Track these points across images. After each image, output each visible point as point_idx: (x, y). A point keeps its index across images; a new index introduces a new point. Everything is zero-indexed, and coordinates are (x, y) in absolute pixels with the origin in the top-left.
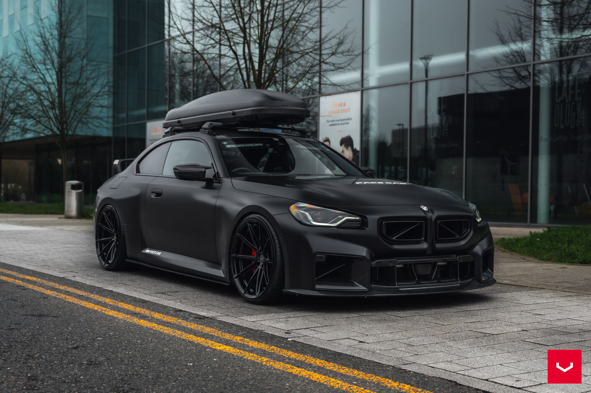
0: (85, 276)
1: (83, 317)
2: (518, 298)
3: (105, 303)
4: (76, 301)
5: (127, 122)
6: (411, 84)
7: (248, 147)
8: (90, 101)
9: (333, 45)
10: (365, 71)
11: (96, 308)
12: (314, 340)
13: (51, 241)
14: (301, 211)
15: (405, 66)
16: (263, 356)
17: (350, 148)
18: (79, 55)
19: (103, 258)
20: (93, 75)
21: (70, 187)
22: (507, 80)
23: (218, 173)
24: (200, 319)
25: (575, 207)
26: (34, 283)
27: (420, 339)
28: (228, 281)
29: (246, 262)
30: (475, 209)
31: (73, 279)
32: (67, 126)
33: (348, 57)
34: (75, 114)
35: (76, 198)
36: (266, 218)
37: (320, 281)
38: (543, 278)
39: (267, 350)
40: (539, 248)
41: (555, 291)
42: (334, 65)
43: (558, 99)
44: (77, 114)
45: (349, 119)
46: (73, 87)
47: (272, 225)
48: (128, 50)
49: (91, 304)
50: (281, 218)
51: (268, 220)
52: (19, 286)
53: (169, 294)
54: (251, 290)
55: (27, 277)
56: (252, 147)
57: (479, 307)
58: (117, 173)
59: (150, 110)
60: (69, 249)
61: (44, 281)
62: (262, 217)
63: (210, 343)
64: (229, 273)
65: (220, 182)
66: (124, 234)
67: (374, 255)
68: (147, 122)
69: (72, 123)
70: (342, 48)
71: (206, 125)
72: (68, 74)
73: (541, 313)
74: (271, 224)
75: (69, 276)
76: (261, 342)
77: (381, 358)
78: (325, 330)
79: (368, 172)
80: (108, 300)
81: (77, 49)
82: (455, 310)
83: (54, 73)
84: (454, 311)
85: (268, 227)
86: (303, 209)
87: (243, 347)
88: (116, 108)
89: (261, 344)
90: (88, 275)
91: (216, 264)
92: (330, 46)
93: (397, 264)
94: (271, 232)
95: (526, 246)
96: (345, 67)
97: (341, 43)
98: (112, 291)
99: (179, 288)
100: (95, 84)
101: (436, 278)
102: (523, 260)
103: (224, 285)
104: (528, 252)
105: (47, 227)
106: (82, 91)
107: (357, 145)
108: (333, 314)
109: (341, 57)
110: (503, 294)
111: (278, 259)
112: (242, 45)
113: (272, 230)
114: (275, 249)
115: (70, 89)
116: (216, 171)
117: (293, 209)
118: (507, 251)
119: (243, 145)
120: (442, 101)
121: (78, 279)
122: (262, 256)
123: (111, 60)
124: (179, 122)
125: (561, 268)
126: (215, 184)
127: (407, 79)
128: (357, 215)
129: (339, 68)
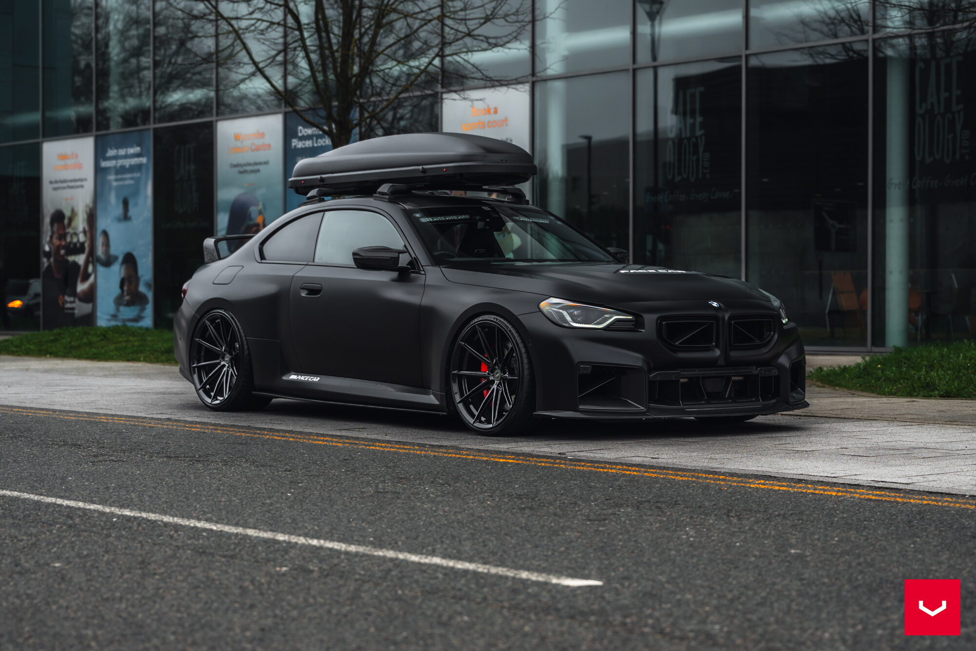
6: (635, 71)
14: (556, 309)
15: (621, 35)
19: (208, 393)
23: (416, 259)
28: (446, 408)
29: (473, 381)
30: (779, 305)
33: (516, 24)
36: (505, 319)
37: (584, 400)
40: (879, 379)
42: (488, 39)
43: (921, 107)
47: (515, 328)
50: (529, 319)
51: (509, 322)
54: (483, 419)
59: (48, 114)
62: (501, 319)
64: (447, 396)
65: (421, 271)
66: (250, 354)
67: (651, 364)
68: (42, 142)
70: (505, 8)
71: (385, 188)
74: (513, 326)
79: (618, 255)
85: (510, 331)
86: (559, 306)
93: (682, 378)
94: (514, 338)
95: (859, 377)
101: (729, 398)
103: (439, 415)
111: (526, 373)
113: (516, 334)
114: (522, 360)
116: (413, 256)
117: (545, 306)
118: (826, 386)
122: (497, 371)
124: (322, 180)
126: (413, 275)
127: (627, 62)
128: (629, 313)
129: (496, 45)
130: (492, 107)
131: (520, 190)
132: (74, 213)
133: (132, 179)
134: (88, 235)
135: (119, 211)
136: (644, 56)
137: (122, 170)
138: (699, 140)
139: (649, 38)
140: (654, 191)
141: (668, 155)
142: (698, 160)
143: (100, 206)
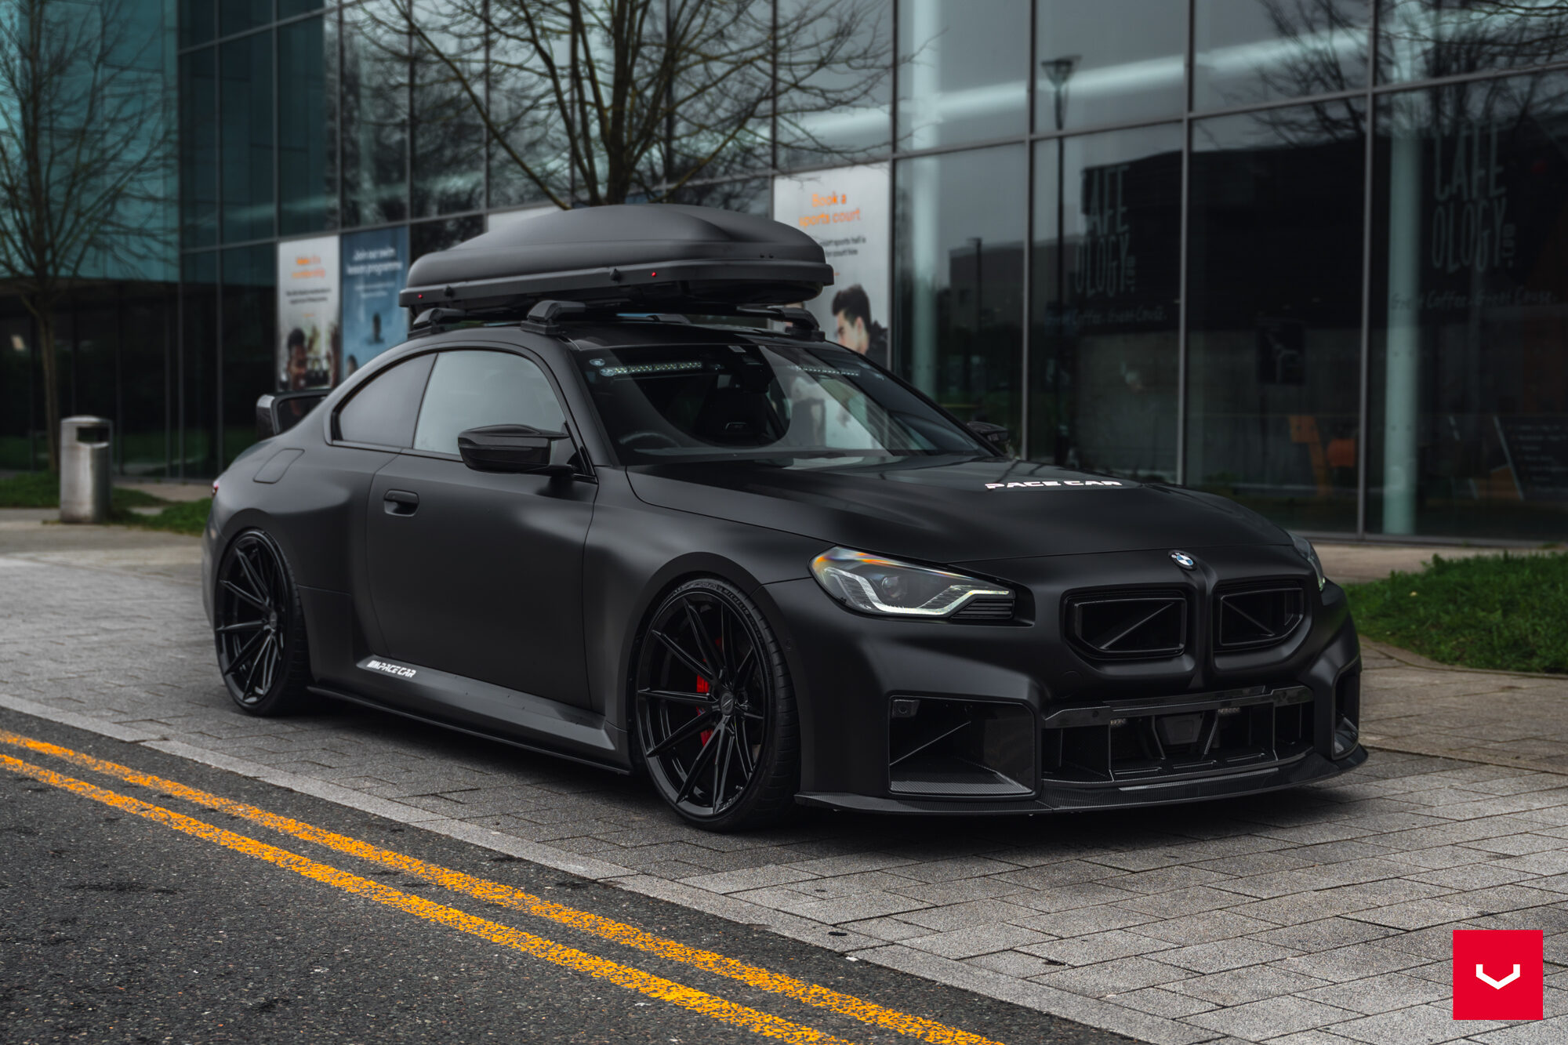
0: (193, 737)
1: (245, 890)
2: (1427, 798)
3: (288, 836)
4: (204, 831)
5: (222, 241)
6: (1032, 143)
7: (661, 373)
8: (119, 185)
9: (821, 36)
10: (903, 107)
11: (269, 853)
12: (919, 956)
13: (51, 606)
14: (844, 573)
15: (1015, 94)
16: (802, 1024)
17: (859, 320)
18: (83, 54)
19: (240, 680)
20: (128, 111)
21: (74, 434)
22: (1292, 130)
23: (584, 450)
24: (573, 887)
25: (1471, 482)
26: (59, 765)
27: (1211, 948)
28: (627, 762)
29: (681, 712)
31: (166, 748)
32: (54, 255)
33: (865, 72)
34: (76, 222)
35: (93, 466)
36: (741, 590)
37: (902, 772)
38: (1468, 727)
39: (804, 1000)
40: (1421, 622)
41: (1518, 772)
42: (823, 93)
43: (1442, 191)
44: (82, 220)
45: (856, 241)
46: (72, 145)
47: (760, 611)
48: (221, 36)
49: (248, 840)
50: (789, 593)
51: (748, 597)
52: (21, 779)
53: (454, 796)
54: (697, 791)
55: (33, 745)
56: (672, 372)
57: (1333, 832)
58: (268, 433)
59: (286, 206)
60: (114, 636)
61: (85, 756)
62: (731, 589)
63: (636, 979)
64: (630, 737)
65: (591, 477)
66: (302, 615)
67: (1049, 695)
68: (279, 242)
69: (68, 249)
70: (847, 48)
71: (540, 310)
72: (56, 106)
73: (1508, 852)
74: (756, 607)
75: (148, 735)
76: (778, 971)
77: (1130, 1021)
78: (936, 919)
79: (989, 437)
80: (290, 826)
81: (80, 35)
82: (1270, 845)
83: (16, 103)
84: (1271, 848)
85: (749, 616)
86: (850, 567)
87: (733, 990)
88: (187, 201)
89: (780, 978)
90: (201, 732)
91: (587, 710)
92: (812, 41)
93: (1112, 719)
94: (758, 632)
95: (1385, 616)
96: (855, 99)
97: (843, 33)
98: (291, 791)
99: (477, 776)
100: (133, 138)
101: (1212, 754)
102: (1387, 663)
103: (615, 773)
104: (1393, 634)
105: (19, 555)
106: (96, 155)
107: (880, 313)
108: (940, 865)
109: (845, 73)
110: (1382, 783)
111: (781, 708)
112: (566, 38)
113: (761, 625)
114: (772, 680)
115: (62, 151)
116: (579, 445)
117: (820, 565)
119: (648, 368)
120: (1092, 177)
121: (177, 747)
122: (726, 694)
123: (172, 69)
124: (450, 292)
125: (1504, 689)
126: (578, 483)
127: (1021, 130)
128: (1003, 585)
129: (839, 103)
130: (839, 194)
131: (810, 315)
132: (315, 333)
133: (385, 289)
134: (333, 361)
135: (368, 330)
136: (1045, 122)
137: (372, 278)
138: (1121, 238)
139: (1052, 99)
140: (1057, 308)
141: (1076, 264)
142: (1119, 268)
143: (346, 324)
